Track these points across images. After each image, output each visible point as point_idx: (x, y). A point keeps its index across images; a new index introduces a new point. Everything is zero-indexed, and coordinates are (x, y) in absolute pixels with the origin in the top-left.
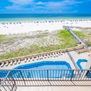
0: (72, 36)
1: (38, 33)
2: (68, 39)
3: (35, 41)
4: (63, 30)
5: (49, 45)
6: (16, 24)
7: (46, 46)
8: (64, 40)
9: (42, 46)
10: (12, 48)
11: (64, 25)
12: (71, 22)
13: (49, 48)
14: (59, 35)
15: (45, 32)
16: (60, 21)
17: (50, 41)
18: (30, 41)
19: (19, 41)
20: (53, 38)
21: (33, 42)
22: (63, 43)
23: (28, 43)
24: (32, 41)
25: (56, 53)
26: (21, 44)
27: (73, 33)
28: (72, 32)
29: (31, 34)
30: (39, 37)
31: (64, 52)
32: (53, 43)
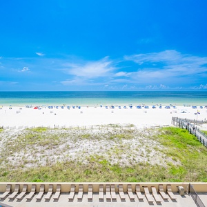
0: (202, 147)
1: (111, 129)
2: (190, 154)
3: (101, 148)
4: (173, 128)
5: (134, 163)
6: (71, 108)
7: (128, 164)
8: (179, 154)
9: (116, 161)
10: (51, 157)
11: (175, 116)
12: (195, 111)
13: (135, 171)
14: (163, 140)
15: (127, 129)
16: (163, 107)
17: (138, 153)
18: (91, 145)
19: (68, 143)
20: (145, 144)
21: (98, 150)
22: (175, 164)
23: (85, 150)
24: (95, 147)
25: (154, 190)
26: (70, 151)
27: (203, 138)
28: (199, 134)
29: (96, 131)
30: (111, 139)
31: (182, 193)
32: (146, 159)
